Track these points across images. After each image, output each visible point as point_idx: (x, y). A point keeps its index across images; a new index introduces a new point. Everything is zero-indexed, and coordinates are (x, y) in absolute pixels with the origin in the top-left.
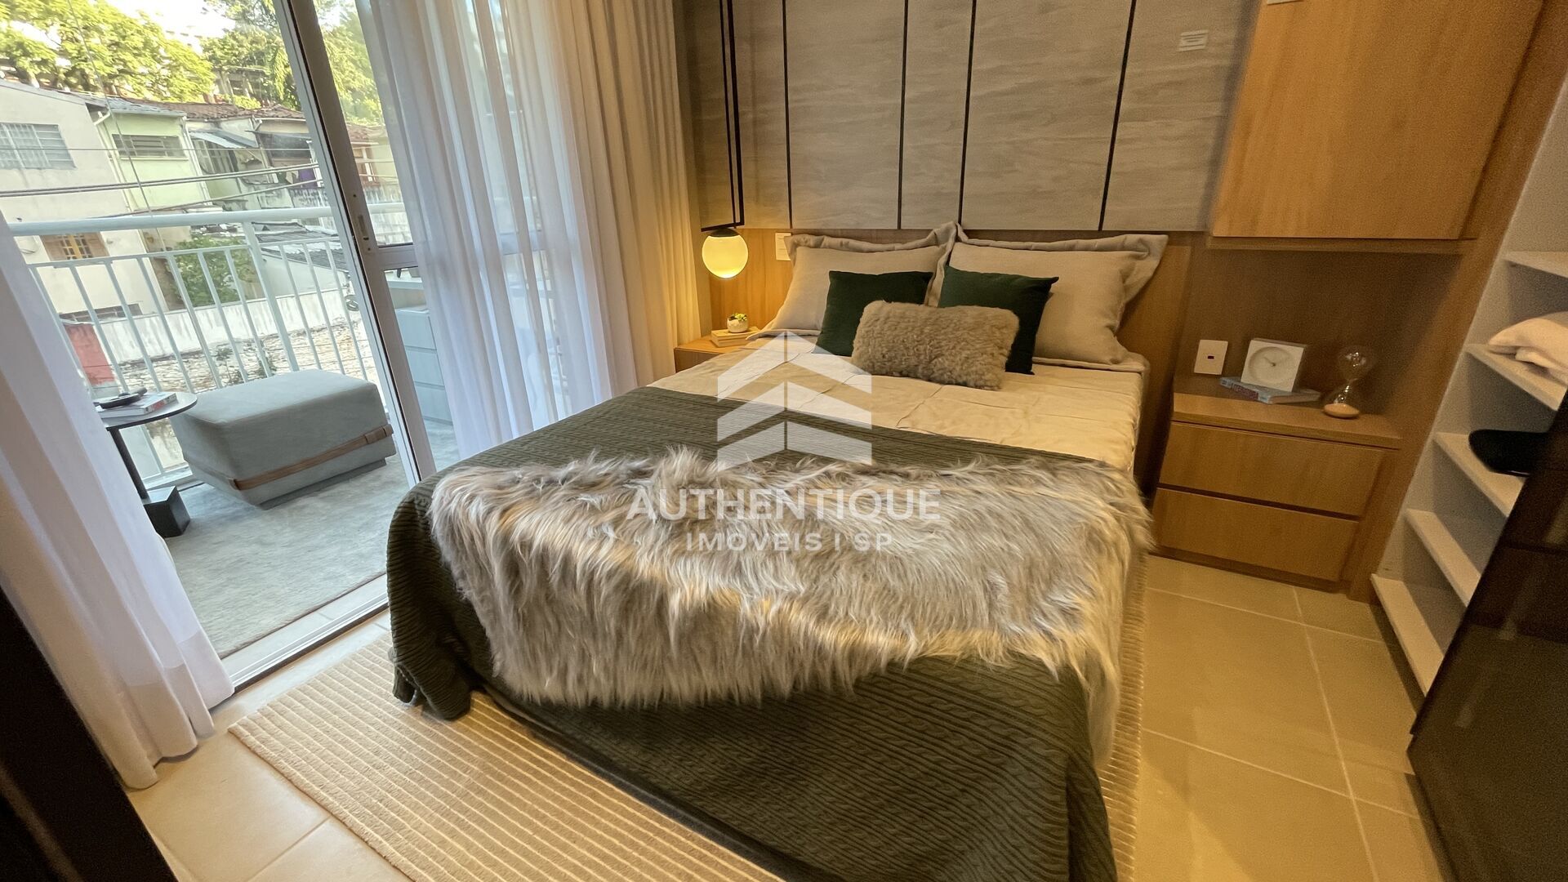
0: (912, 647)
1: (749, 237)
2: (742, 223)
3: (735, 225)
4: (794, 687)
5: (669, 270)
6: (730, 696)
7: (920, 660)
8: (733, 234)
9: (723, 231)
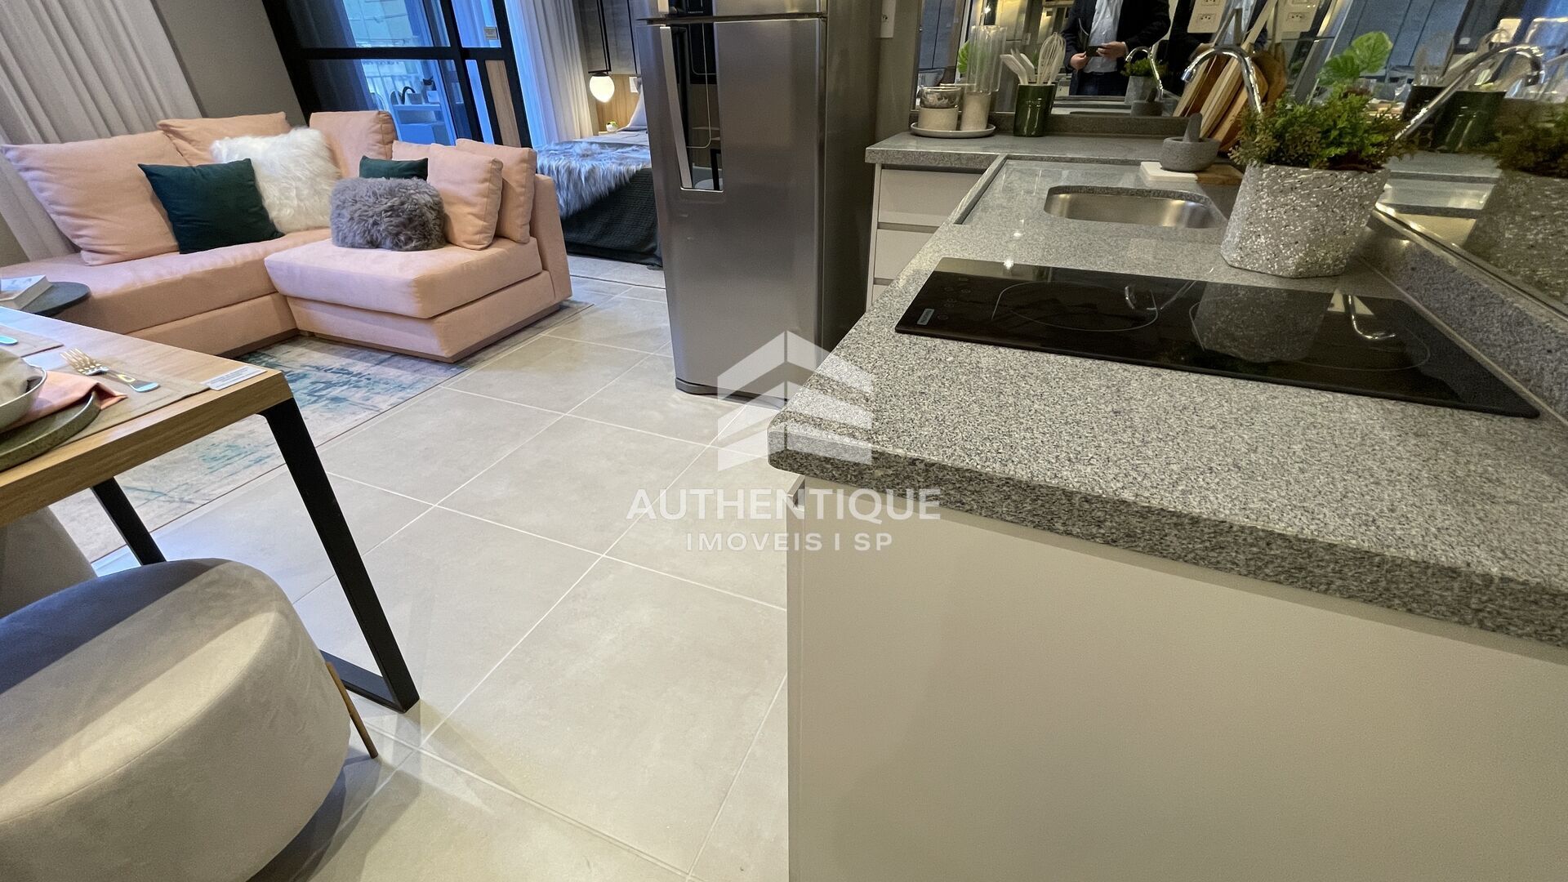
0: (640, 167)
1: (611, 77)
2: (610, 70)
3: (607, 71)
4: (616, 185)
5: (573, 89)
6: (600, 196)
7: (642, 170)
8: (605, 75)
9: (600, 74)
